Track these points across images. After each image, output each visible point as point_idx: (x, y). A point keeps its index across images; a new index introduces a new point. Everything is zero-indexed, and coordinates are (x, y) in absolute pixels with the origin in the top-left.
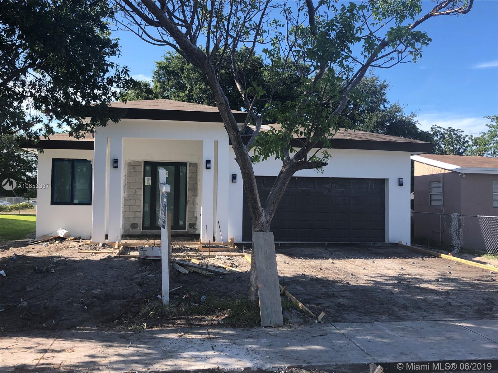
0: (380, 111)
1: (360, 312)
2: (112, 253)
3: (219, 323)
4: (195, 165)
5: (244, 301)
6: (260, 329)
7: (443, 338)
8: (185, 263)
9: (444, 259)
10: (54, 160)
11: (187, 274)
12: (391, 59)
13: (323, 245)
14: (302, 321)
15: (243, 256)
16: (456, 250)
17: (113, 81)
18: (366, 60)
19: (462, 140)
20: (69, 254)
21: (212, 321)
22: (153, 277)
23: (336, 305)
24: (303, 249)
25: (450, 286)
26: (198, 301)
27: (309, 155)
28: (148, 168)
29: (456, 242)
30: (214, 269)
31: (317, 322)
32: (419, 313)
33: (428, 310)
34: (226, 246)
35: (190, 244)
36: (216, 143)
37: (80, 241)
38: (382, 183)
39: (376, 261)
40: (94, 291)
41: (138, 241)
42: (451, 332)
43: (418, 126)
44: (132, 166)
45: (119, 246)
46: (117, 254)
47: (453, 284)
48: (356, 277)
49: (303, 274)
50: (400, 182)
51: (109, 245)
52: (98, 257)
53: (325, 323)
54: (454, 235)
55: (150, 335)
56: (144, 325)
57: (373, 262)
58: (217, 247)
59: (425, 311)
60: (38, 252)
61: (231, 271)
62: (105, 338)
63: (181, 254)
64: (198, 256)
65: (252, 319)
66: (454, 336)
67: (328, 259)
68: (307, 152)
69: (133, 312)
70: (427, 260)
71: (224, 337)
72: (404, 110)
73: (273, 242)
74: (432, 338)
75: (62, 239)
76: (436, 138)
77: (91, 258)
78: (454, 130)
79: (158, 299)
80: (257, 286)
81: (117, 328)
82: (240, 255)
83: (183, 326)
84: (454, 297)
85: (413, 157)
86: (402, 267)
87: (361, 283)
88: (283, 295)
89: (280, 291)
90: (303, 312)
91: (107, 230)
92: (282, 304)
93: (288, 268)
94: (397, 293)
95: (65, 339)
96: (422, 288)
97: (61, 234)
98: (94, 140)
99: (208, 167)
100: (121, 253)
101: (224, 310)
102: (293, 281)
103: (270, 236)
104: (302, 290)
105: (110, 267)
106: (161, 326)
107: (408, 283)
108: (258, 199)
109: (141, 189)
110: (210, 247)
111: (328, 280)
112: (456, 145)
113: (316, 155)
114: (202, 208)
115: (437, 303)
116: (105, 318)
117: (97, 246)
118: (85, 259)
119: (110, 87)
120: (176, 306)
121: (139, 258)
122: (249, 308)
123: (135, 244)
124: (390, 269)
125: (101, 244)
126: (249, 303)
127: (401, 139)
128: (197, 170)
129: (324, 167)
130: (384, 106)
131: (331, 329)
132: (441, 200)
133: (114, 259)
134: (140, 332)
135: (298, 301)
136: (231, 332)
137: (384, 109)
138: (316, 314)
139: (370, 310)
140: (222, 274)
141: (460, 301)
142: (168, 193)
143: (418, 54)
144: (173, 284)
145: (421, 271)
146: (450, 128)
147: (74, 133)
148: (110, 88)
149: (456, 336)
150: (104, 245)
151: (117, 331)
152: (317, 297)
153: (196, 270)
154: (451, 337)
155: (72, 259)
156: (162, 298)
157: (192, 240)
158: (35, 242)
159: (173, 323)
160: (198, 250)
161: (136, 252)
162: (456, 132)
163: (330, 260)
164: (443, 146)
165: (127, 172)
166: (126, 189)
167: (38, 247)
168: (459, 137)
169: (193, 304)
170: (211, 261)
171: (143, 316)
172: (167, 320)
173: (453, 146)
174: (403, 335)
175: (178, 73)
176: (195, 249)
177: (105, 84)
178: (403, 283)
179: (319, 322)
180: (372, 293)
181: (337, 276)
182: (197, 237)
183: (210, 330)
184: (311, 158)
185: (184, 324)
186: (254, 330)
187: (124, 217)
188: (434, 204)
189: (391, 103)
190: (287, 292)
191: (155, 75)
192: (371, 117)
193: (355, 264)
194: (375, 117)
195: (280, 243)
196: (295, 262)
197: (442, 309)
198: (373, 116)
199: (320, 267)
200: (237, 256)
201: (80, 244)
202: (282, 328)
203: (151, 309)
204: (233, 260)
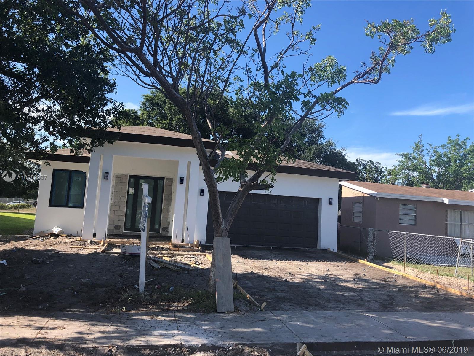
0: (318, 145)
1: (294, 303)
2: (98, 249)
3: (183, 309)
4: (171, 180)
5: (204, 291)
6: (216, 314)
7: (354, 325)
8: (159, 260)
9: (361, 264)
10: (55, 171)
11: (160, 269)
12: (321, 115)
13: (269, 249)
14: (248, 309)
15: (205, 255)
16: (371, 257)
17: (110, 113)
18: (304, 113)
19: (379, 171)
20: (62, 249)
21: (178, 307)
22: (132, 270)
23: (275, 297)
24: (253, 251)
25: (363, 285)
26: (168, 291)
27: (261, 179)
28: (132, 180)
29: (371, 250)
30: (181, 265)
31: (260, 310)
32: (338, 306)
33: (345, 303)
34: (192, 247)
35: (162, 244)
36: (189, 164)
37: (72, 238)
38: (316, 202)
39: (309, 263)
40: (82, 280)
41: (120, 240)
42: (360, 320)
43: (346, 157)
44: (119, 178)
45: (104, 244)
46: (102, 250)
47: (366, 284)
48: (293, 275)
49: (252, 272)
50: (330, 201)
51: (96, 243)
52: (86, 252)
53: (266, 311)
54: (370, 245)
55: (128, 317)
56: (123, 309)
57: (307, 264)
58: (185, 247)
59: (343, 304)
60: (35, 246)
61: (195, 267)
62: (91, 318)
63: (156, 252)
64: (169, 254)
65: (209, 306)
66: (362, 323)
67: (272, 260)
68: (259, 177)
69: (115, 298)
70: (348, 264)
71: (186, 319)
72: (337, 145)
73: (230, 245)
74: (345, 324)
75: (56, 236)
76: (360, 168)
77: (81, 252)
78: (374, 163)
79: (135, 288)
80: (215, 280)
81: (101, 311)
82: (203, 255)
83: (154, 310)
84: (366, 293)
85: (340, 183)
86: (329, 269)
87: (296, 280)
88: (235, 288)
89: (233, 285)
90: (250, 302)
91: (95, 230)
92: (234, 295)
93: (241, 267)
94: (323, 289)
95: (58, 318)
96: (342, 286)
97: (56, 231)
98: (90, 156)
99: (181, 182)
100: (105, 249)
101: (188, 298)
102: (243, 277)
103: (227, 241)
104: (250, 284)
105: (96, 261)
106: (137, 310)
107: (332, 282)
108: (220, 211)
109: (125, 197)
110: (179, 247)
111: (271, 277)
112: (375, 174)
113: (266, 179)
114: (174, 215)
115: (353, 298)
116: (91, 302)
117: (86, 243)
118: (76, 253)
119: (108, 116)
120: (149, 295)
121: (121, 254)
122: (207, 298)
123: (117, 242)
124: (319, 270)
125: (89, 241)
126: (208, 293)
127: (332, 169)
128: (172, 184)
129: (271, 189)
130: (321, 141)
131: (270, 316)
132: (360, 217)
133: (100, 254)
134: (120, 314)
135: (246, 293)
136: (192, 316)
137: (321, 143)
138: (259, 304)
139: (302, 302)
140: (188, 270)
141: (370, 297)
142: (149, 204)
143: (341, 112)
144: (148, 276)
145: (342, 273)
146: (370, 161)
147: (74, 151)
148: (108, 118)
149: (363, 323)
150: (92, 243)
151: (101, 313)
152: (262, 291)
153: (167, 265)
154: (360, 324)
155: (65, 252)
156: (138, 287)
157: (165, 241)
158: (32, 237)
159: (147, 308)
160: (169, 249)
161: (118, 249)
162: (375, 164)
163: (274, 261)
164: (365, 175)
165: (114, 183)
166: (113, 197)
167: (35, 242)
168: (377, 168)
169: (164, 293)
170: (179, 259)
171: (122, 301)
172: (142, 305)
173: (372, 175)
174: (324, 321)
175: (161, 105)
176: (167, 249)
177: (104, 114)
178: (328, 282)
179: (262, 310)
180: (304, 289)
181: (279, 274)
182: (169, 239)
183: (176, 314)
184: (262, 182)
185: (156, 309)
186: (211, 315)
187: (109, 219)
188: (356, 219)
189: (326, 139)
190: (238, 286)
191: (142, 105)
192: (311, 149)
193: (293, 265)
194: (314, 149)
195: (235, 246)
196: (246, 262)
197: (355, 303)
198: (312, 148)
199: (266, 267)
200: (201, 255)
201: (71, 240)
202: (233, 314)
203: (130, 296)
204: (197, 259)
